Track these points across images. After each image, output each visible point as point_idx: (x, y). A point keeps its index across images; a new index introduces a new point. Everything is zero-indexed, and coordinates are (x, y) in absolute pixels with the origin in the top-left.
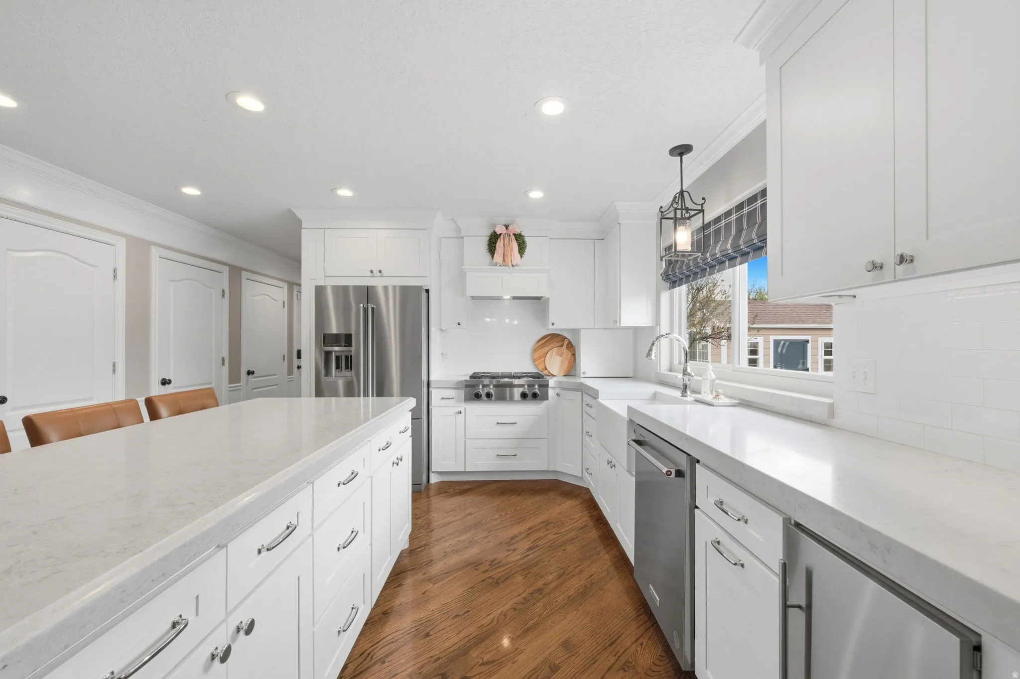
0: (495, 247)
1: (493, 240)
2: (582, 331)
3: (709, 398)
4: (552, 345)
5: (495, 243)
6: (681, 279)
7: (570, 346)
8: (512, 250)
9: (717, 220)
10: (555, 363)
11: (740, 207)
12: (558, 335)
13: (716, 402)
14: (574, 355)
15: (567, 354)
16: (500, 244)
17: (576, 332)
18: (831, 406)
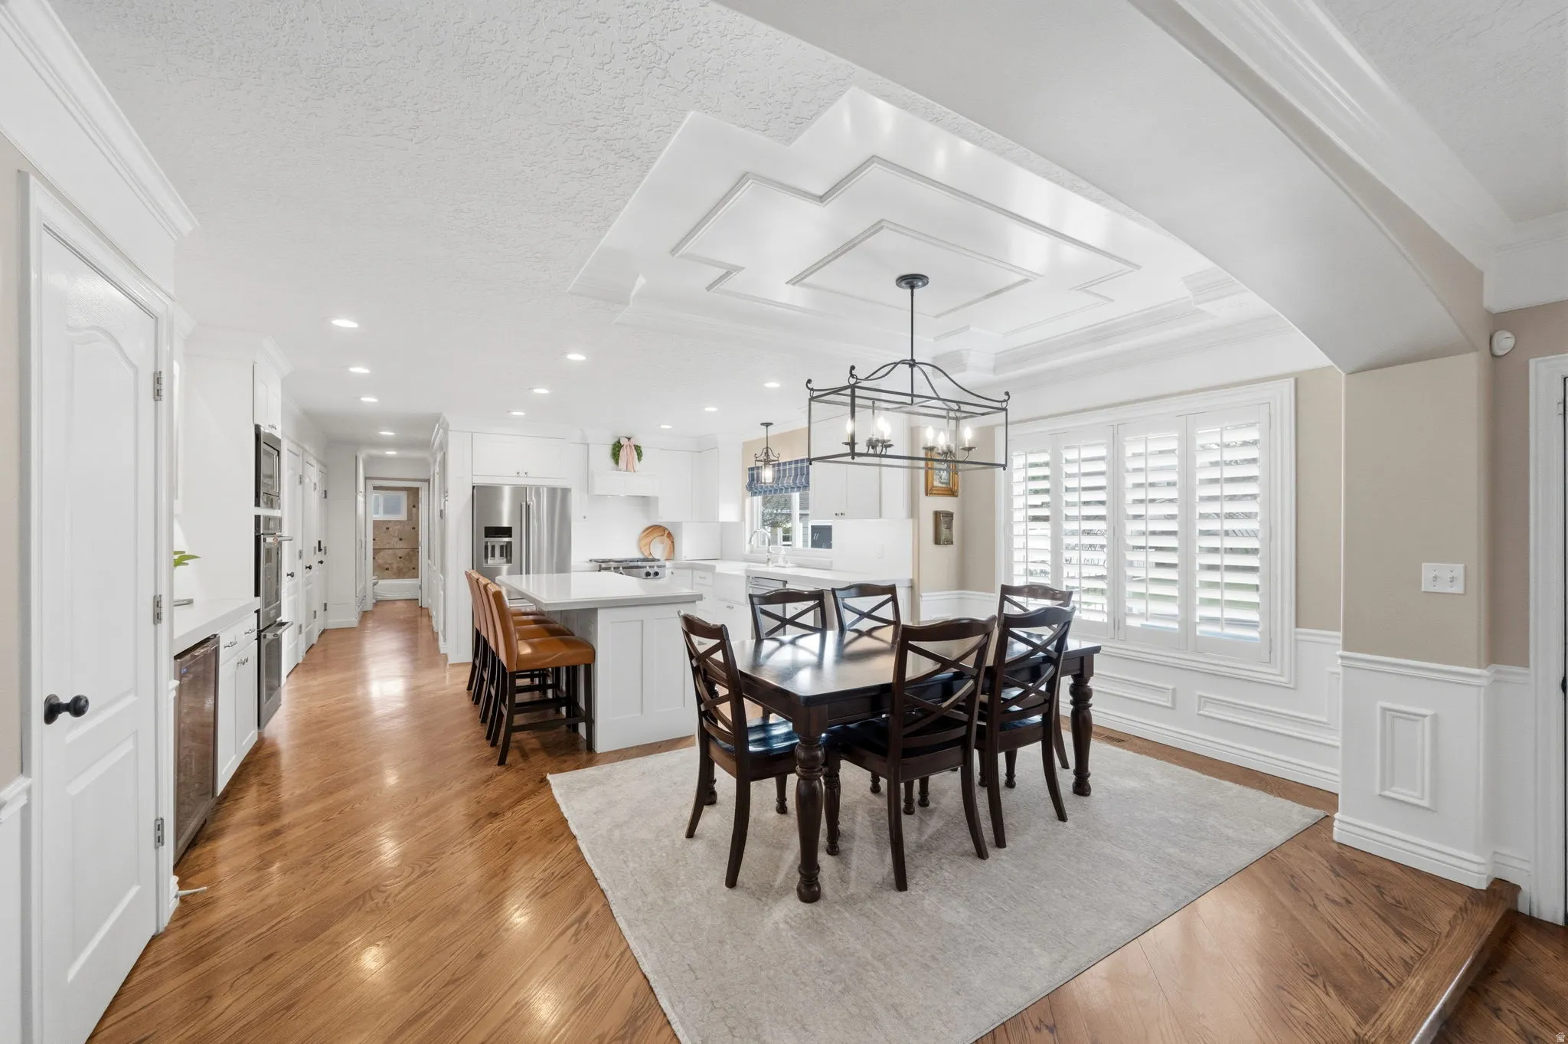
0: (619, 454)
1: (617, 450)
2: (683, 524)
3: (782, 564)
4: (656, 535)
5: (619, 451)
6: (760, 492)
7: (670, 535)
8: (633, 458)
9: (785, 464)
10: (658, 550)
11: (797, 462)
12: (660, 526)
13: (787, 565)
14: (673, 542)
15: (667, 541)
16: (623, 453)
17: (678, 525)
18: (832, 562)
